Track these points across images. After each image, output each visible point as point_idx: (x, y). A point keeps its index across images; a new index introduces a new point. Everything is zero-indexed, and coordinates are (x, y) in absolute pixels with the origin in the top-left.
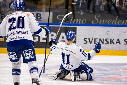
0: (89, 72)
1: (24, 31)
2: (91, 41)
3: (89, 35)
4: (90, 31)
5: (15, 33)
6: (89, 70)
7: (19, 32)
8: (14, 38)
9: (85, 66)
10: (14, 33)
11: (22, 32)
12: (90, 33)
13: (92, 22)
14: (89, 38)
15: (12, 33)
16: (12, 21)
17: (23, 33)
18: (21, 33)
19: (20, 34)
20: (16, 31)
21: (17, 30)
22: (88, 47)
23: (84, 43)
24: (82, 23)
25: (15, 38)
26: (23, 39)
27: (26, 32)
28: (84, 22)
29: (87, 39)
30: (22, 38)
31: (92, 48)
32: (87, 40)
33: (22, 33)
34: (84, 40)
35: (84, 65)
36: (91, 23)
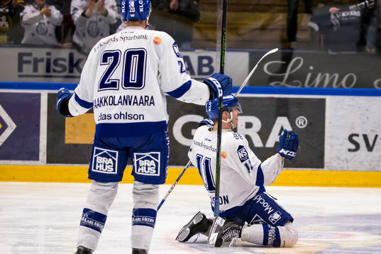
0: (274, 222)
1: (141, 97)
2: (371, 143)
3: (364, 123)
4: (367, 110)
5: (116, 101)
6: (276, 216)
7: (126, 101)
8: (113, 117)
9: (264, 203)
10: (113, 102)
11: (136, 97)
12: (368, 118)
13: (376, 83)
14: (364, 133)
15: (108, 100)
16: (111, 60)
17: (140, 103)
18: (134, 103)
19: (130, 104)
20: (120, 97)
21: (122, 92)
22: (361, 162)
23: (350, 150)
24: (341, 86)
25: (117, 116)
26: (138, 121)
27: (147, 99)
28: (348, 83)
29: (357, 135)
30: (136, 117)
31: (373, 164)
32: (360, 140)
33: (137, 103)
34: (350, 138)
35: (262, 201)
36: (372, 86)
